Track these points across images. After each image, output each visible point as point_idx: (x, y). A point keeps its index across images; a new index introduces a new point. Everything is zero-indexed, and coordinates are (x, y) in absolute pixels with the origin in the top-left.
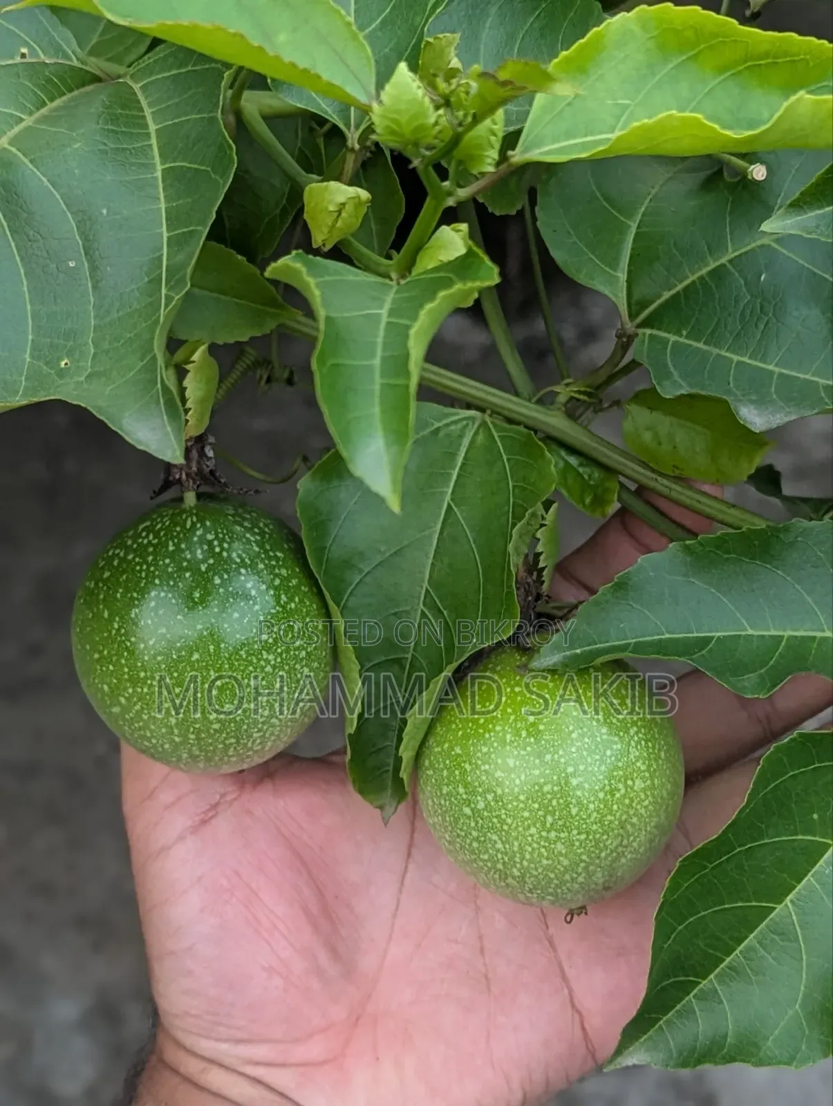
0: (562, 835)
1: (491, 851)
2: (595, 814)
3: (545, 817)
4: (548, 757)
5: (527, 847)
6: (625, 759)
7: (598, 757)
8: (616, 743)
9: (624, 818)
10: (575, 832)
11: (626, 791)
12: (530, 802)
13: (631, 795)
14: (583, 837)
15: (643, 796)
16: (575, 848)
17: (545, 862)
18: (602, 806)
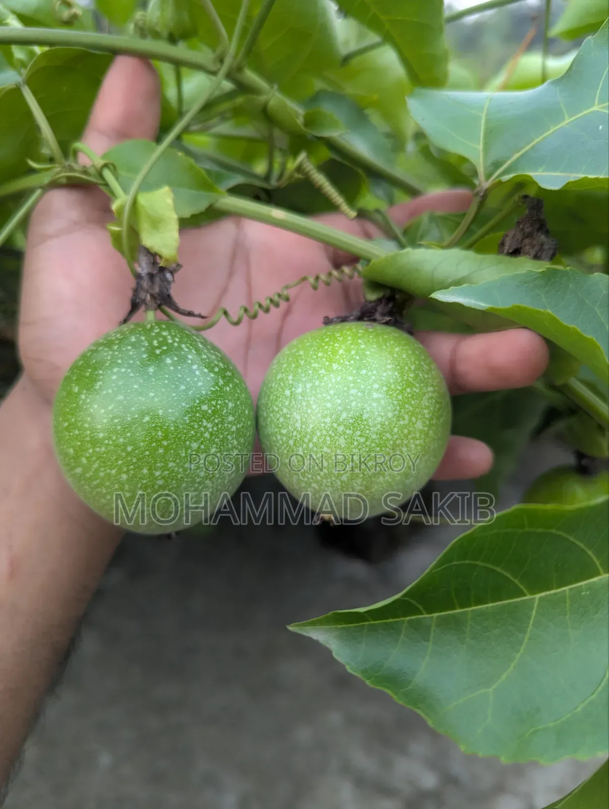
0: (348, 432)
1: (290, 428)
2: (379, 426)
3: (341, 412)
4: (364, 372)
5: (318, 431)
6: (418, 401)
7: (399, 388)
8: (416, 388)
9: (398, 442)
10: (358, 433)
11: (409, 424)
12: (336, 397)
13: (411, 429)
14: (362, 440)
15: (418, 435)
16: (353, 446)
17: (325, 449)
18: (387, 423)
